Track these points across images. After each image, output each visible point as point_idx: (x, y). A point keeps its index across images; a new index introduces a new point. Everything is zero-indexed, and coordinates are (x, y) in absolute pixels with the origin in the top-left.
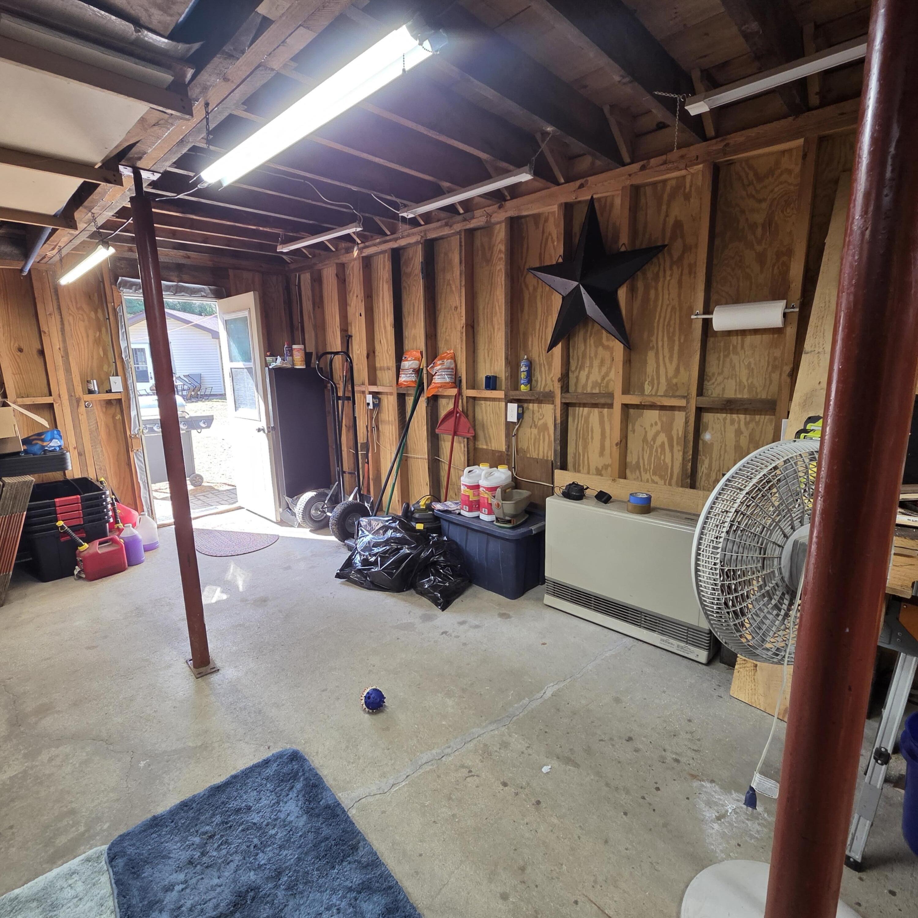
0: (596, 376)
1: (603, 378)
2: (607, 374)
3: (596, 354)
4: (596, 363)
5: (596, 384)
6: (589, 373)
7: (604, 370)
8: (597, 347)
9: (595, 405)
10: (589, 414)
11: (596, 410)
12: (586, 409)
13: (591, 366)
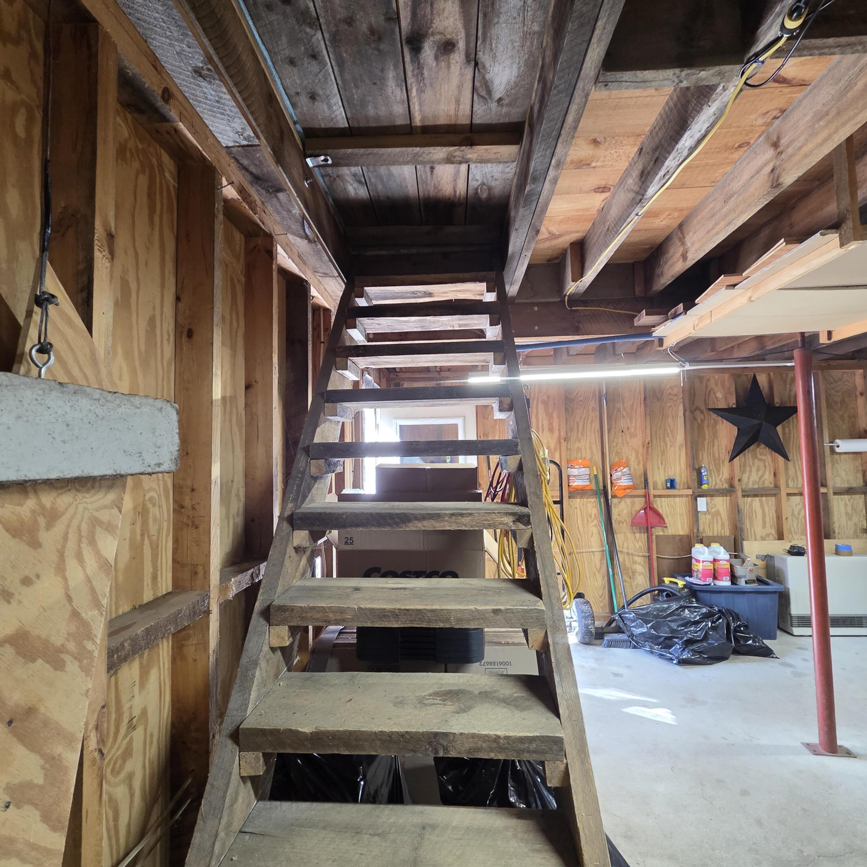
0: (754, 477)
1: (760, 478)
2: (762, 476)
3: (753, 464)
4: (754, 469)
5: (754, 483)
6: (750, 475)
7: (760, 473)
8: (753, 459)
9: (756, 496)
10: (752, 501)
11: (757, 499)
12: (750, 499)
13: (751, 471)
